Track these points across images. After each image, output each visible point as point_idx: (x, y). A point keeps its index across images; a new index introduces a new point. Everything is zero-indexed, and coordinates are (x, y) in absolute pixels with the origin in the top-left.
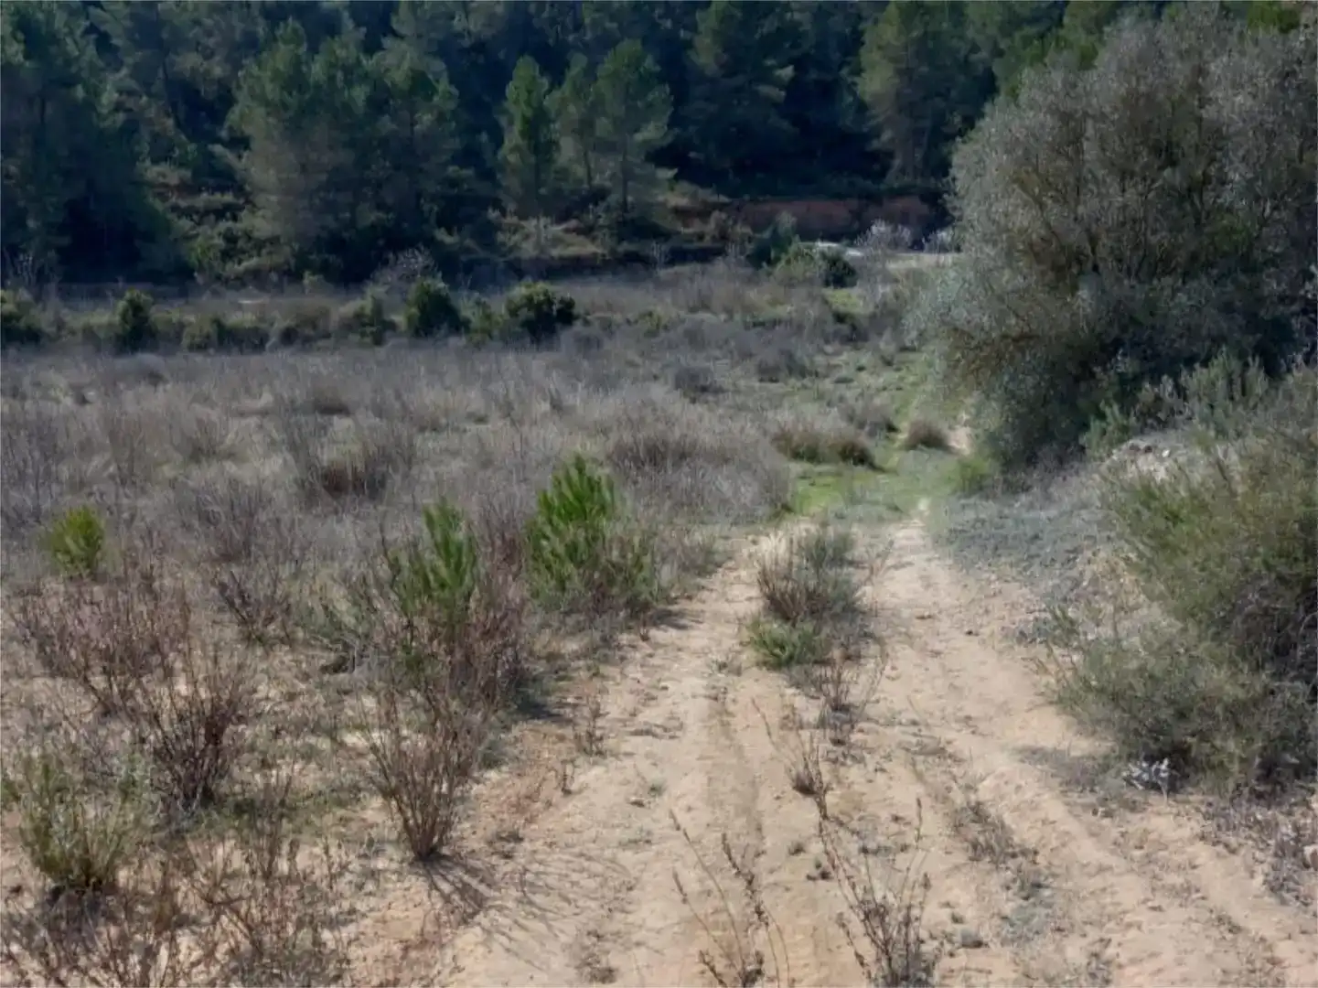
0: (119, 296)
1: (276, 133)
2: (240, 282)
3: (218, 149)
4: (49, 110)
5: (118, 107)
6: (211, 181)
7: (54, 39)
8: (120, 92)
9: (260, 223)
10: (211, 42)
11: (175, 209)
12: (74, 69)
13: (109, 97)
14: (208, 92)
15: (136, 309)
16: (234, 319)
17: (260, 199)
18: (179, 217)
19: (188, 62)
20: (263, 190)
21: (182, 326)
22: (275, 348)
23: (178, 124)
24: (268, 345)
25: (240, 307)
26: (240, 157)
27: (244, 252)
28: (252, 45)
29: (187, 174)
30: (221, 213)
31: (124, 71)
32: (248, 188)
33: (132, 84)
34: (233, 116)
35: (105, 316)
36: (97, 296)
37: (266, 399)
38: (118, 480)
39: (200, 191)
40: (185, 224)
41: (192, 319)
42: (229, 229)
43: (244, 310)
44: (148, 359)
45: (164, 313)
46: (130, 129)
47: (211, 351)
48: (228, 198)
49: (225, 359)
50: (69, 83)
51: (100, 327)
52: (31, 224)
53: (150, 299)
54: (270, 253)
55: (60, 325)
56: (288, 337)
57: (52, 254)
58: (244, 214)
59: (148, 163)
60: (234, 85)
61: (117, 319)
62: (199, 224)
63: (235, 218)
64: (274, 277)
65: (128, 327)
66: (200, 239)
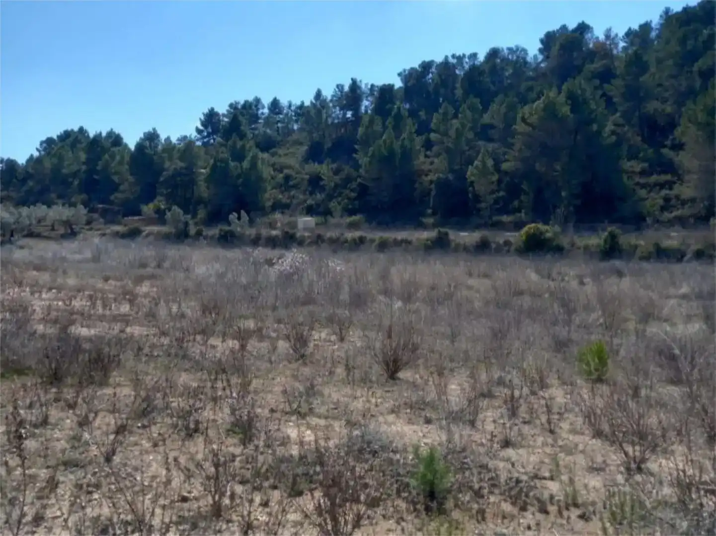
0: (604, 230)
1: (700, 140)
2: (671, 223)
3: (665, 151)
4: (579, 137)
5: (613, 133)
6: (659, 169)
7: (585, 102)
8: (615, 125)
9: (686, 191)
10: (667, 95)
11: (638, 184)
12: (593, 116)
13: (609, 127)
14: (662, 122)
15: (613, 237)
16: (667, 243)
17: (687, 178)
18: (641, 189)
19: (652, 106)
20: (689, 172)
21: (636, 247)
22: (689, 261)
23: (643, 140)
24: (686, 259)
25: (669, 237)
26: (678, 155)
27: (674, 206)
28: (691, 94)
29: (646, 165)
30: (662, 186)
31: (618, 114)
32: (680, 172)
33: (621, 121)
34: (678, 132)
35: (596, 240)
36: (593, 230)
37: (684, 290)
38: (604, 326)
39: (652, 174)
40: (643, 193)
41: (642, 243)
42: (666, 195)
43: (673, 239)
44: (617, 263)
45: (627, 239)
46: (618, 144)
47: (652, 260)
48: (668, 177)
49: (659, 266)
50: (590, 122)
51: (593, 245)
52: (563, 194)
53: (621, 232)
54: (690, 207)
55: (573, 245)
56: (699, 255)
57: (571, 208)
58: (676, 186)
59: (626, 160)
60: (677, 116)
61: (602, 242)
62: (650, 192)
63: (671, 189)
64: (692, 220)
65: (608, 246)
66: (650, 200)
